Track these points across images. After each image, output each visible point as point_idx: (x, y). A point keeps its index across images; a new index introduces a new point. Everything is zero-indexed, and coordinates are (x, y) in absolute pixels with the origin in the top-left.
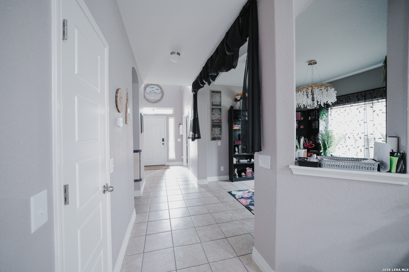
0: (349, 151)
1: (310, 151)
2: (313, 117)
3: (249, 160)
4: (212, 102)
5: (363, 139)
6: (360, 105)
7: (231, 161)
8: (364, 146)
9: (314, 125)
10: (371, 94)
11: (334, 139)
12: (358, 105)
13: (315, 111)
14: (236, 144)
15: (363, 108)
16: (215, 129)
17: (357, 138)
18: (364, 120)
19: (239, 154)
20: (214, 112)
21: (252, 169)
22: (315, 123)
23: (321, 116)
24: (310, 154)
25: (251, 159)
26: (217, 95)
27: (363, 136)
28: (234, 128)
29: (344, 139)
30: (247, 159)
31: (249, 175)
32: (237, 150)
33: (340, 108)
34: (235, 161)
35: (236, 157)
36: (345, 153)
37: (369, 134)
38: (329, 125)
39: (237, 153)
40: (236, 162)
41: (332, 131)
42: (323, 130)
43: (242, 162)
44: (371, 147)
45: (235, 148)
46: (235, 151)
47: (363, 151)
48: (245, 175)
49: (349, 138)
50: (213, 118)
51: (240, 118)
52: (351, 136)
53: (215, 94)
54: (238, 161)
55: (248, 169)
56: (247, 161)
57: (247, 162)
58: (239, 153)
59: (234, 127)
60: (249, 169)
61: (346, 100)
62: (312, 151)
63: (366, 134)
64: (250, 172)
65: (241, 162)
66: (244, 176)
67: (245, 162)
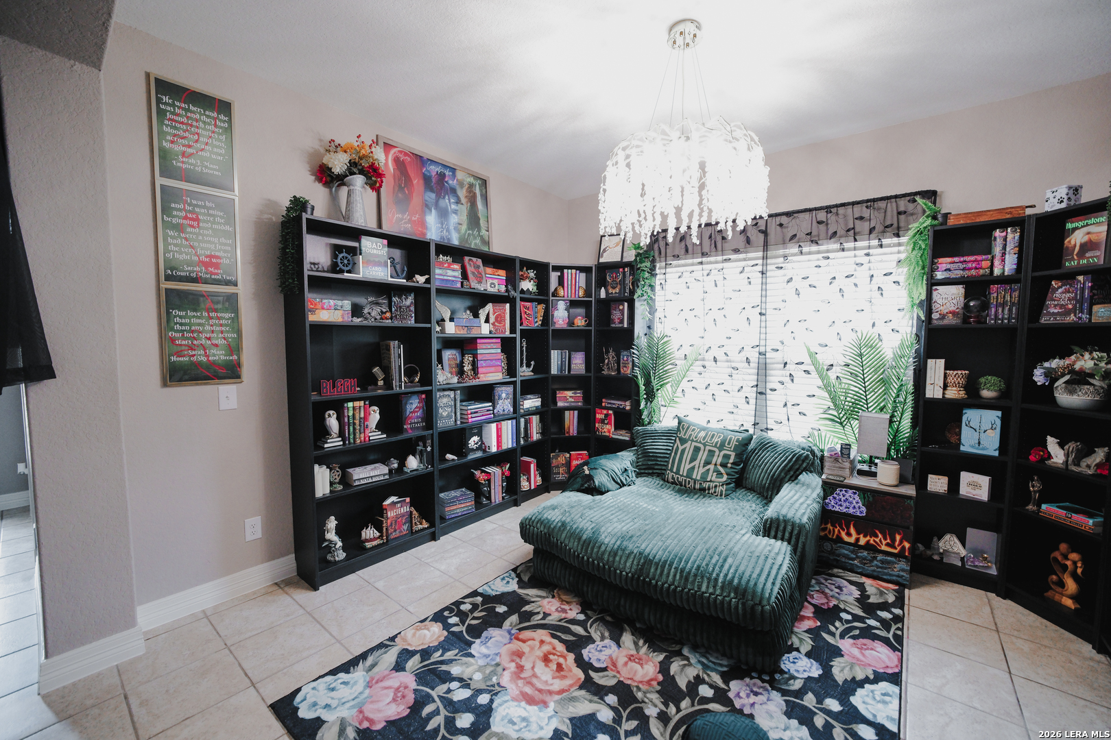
0: (713, 400)
1: (603, 404)
2: (614, 288)
3: (396, 465)
4: (162, 150)
5: (754, 365)
6: (750, 259)
7: (301, 482)
8: (757, 385)
9: (616, 315)
10: (781, 225)
11: (671, 364)
12: (745, 260)
13: (621, 270)
14: (329, 392)
15: (759, 268)
16: (190, 318)
17: (738, 360)
18: (760, 307)
19: (344, 444)
20: (183, 214)
21: (408, 500)
22: (620, 310)
23: (640, 287)
24: (605, 412)
25: (406, 459)
26: (204, 118)
27: (754, 356)
28: (312, 318)
29: (700, 363)
30: (384, 461)
31: (395, 531)
32: (332, 422)
33: (693, 265)
34: (323, 481)
35: (327, 459)
36: (701, 406)
37: (768, 349)
38: (657, 320)
39: (333, 443)
40: (331, 484)
41: (666, 339)
42: (642, 335)
43: (362, 482)
44: (771, 390)
45: (324, 419)
46: (324, 432)
47: (752, 401)
48: (381, 537)
49: (715, 360)
50: (172, 248)
51: (346, 269)
52: (721, 357)
53: (187, 110)
54: (345, 480)
55: (394, 503)
56: (385, 470)
57: (387, 477)
58: (344, 440)
59: (313, 311)
60: (399, 505)
61: (713, 241)
62: (611, 403)
63: (762, 349)
64: (403, 515)
65: (357, 483)
66: (375, 543)
67: (377, 479)
